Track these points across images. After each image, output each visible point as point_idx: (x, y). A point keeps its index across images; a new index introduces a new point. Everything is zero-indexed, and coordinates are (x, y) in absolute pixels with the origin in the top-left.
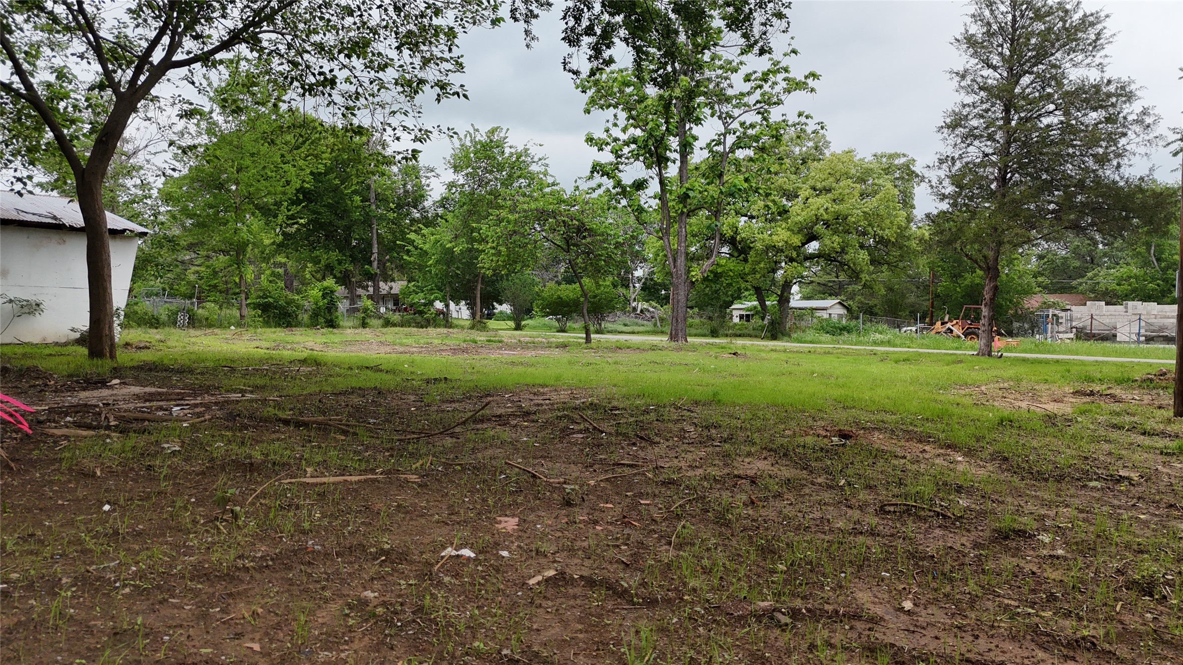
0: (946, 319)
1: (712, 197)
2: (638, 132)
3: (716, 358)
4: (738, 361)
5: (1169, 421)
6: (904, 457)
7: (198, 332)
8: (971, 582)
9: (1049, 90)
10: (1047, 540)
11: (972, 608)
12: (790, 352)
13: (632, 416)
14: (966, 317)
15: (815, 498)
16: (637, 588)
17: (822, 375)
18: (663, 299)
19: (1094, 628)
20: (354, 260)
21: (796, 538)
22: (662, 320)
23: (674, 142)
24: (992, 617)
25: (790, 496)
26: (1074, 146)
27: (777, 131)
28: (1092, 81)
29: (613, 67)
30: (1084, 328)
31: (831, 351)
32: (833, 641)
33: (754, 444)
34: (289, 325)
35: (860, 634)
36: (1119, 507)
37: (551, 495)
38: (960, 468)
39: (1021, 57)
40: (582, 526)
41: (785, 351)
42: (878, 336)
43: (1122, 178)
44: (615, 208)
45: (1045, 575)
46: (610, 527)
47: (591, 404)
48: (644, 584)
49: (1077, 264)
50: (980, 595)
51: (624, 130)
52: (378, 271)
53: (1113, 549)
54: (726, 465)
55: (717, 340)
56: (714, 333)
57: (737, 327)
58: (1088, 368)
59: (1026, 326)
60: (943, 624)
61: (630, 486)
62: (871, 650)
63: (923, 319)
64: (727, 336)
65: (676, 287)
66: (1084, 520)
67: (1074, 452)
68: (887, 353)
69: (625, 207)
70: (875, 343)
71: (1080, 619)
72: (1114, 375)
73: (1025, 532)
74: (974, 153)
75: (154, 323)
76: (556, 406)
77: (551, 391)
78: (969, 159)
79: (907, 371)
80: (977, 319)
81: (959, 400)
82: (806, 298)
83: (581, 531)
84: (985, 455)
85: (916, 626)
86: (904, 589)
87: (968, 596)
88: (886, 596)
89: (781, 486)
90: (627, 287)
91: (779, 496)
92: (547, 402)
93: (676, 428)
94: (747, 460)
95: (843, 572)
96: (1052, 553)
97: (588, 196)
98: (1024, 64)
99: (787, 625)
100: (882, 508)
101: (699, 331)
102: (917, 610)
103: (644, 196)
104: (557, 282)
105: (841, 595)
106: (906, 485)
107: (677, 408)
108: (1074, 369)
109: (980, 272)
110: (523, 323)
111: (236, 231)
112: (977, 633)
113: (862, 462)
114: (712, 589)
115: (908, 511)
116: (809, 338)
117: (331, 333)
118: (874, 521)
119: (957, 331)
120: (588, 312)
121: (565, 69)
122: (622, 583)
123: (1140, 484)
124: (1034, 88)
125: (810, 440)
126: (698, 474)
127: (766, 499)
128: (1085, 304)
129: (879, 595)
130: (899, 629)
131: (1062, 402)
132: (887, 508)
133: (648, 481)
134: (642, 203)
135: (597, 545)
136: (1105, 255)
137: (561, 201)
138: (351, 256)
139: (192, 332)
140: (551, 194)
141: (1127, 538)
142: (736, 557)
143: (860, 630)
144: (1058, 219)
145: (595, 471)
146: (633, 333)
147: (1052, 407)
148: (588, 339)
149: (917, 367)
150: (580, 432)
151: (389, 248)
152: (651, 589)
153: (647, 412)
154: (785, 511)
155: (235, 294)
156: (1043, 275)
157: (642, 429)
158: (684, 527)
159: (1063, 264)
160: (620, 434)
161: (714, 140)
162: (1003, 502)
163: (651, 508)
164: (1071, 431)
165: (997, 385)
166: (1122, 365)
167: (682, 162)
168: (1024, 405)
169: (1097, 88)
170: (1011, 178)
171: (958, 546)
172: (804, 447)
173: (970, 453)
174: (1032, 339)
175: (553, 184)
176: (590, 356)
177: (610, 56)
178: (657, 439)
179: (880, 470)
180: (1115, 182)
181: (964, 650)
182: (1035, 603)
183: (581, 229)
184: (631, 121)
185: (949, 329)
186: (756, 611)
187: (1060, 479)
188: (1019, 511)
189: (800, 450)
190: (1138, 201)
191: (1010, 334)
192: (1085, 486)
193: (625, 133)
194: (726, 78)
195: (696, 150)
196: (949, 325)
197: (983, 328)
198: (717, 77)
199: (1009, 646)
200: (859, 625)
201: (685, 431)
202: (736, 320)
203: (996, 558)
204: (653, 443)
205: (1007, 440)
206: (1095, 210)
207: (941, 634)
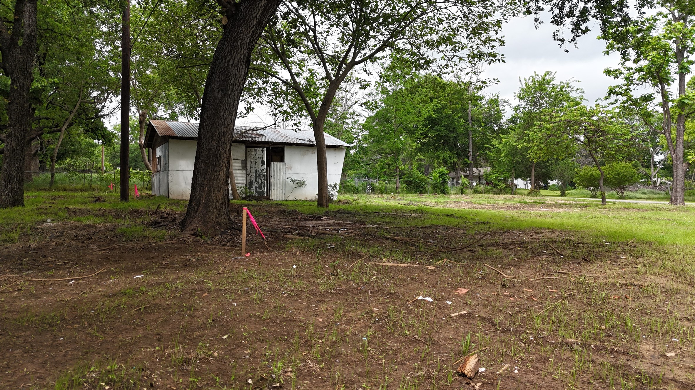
7: (376, 196)
20: (458, 156)
34: (421, 193)
46: (519, 299)
52: (472, 162)
65: (676, 167)
75: (356, 191)
86: (681, 348)
88: (662, 349)
90: (648, 167)
110: (567, 192)
111: (394, 143)
117: (443, 197)
122: (495, 320)
129: (658, 348)
130: (649, 363)
137: (584, 114)
138: (457, 154)
139: (373, 196)
148: (603, 202)
150: (548, 254)
151: (479, 148)
155: (394, 176)
158: (562, 303)
160: (573, 257)
167: (680, 80)
178: (596, 261)
186: (562, 342)
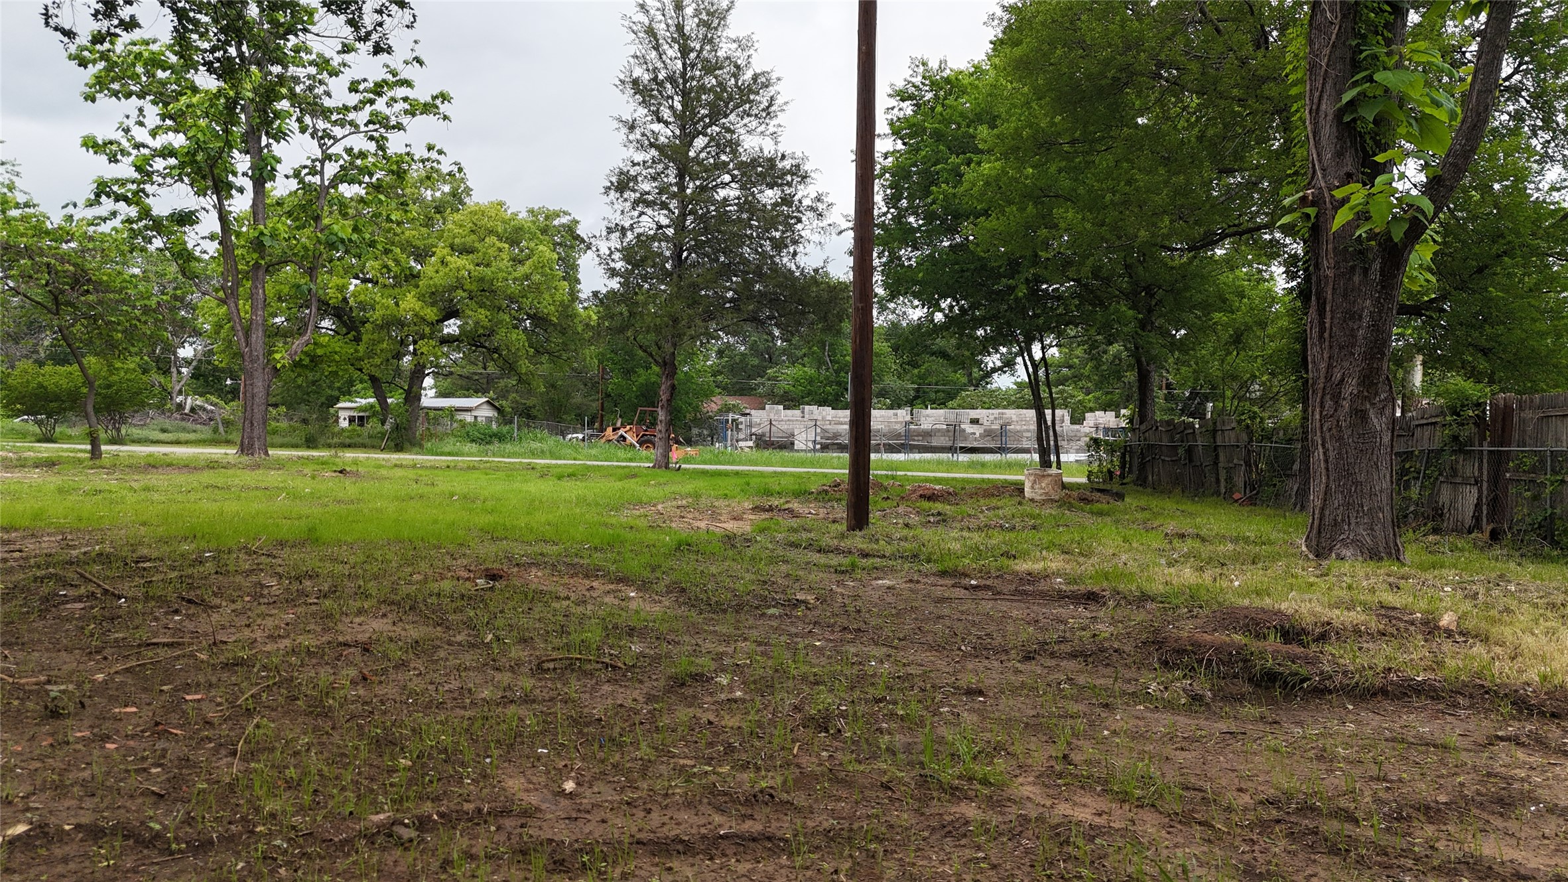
0: (619, 424)
1: (305, 248)
2: (178, 141)
3: (313, 478)
4: (347, 482)
5: (842, 536)
6: (568, 598)
8: (643, 745)
9: (724, 158)
10: (725, 682)
11: (644, 776)
12: (422, 467)
13: (173, 568)
14: (641, 421)
15: (453, 662)
16: (177, 828)
17: (465, 497)
18: (228, 392)
19: (773, 778)
21: (427, 719)
22: (227, 423)
23: (242, 162)
24: (666, 784)
25: (419, 664)
26: (751, 227)
27: (399, 167)
28: (766, 153)
29: (136, 34)
30: (763, 435)
31: (476, 465)
32: (474, 850)
33: (368, 596)
35: (510, 834)
36: (796, 635)
37: (23, 704)
38: (633, 605)
39: (694, 113)
40: (79, 746)
41: (414, 466)
42: (536, 445)
43: (798, 268)
44: (144, 250)
45: (723, 723)
46: (132, 743)
47: (100, 555)
48: (189, 821)
49: (756, 361)
50: (653, 758)
51: (153, 134)
53: (790, 683)
54: (326, 630)
55: (315, 453)
56: (311, 443)
57: (346, 434)
58: (767, 480)
59: (705, 432)
60: (611, 802)
61: (168, 677)
62: (523, 853)
63: (591, 424)
64: (329, 446)
65: (250, 375)
66: (763, 654)
67: (754, 577)
68: (548, 467)
69: (161, 250)
70: (533, 454)
71: (758, 769)
72: (791, 487)
73: (702, 675)
74: (648, 222)
76: (32, 561)
77: (24, 538)
78: (641, 230)
79: (571, 489)
80: (653, 424)
81: (632, 522)
82: (442, 394)
83: (79, 755)
84: (661, 587)
85: (579, 810)
86: (566, 766)
87: (640, 762)
88: (543, 779)
89: (407, 652)
90: (166, 372)
91: (403, 665)
92: (17, 555)
93: (247, 583)
94: (357, 620)
95: (488, 756)
96: (730, 696)
97: (92, 229)
98: (698, 122)
99: (411, 840)
100: (539, 666)
101: (286, 440)
102: (581, 790)
103: (192, 234)
104: (36, 361)
105: (485, 787)
106: (569, 634)
107: (249, 553)
108: (754, 482)
109: (656, 369)
112: (649, 806)
113: (515, 609)
114: (301, 810)
115: (570, 665)
116: (447, 449)
118: (528, 683)
119: (631, 439)
120: (97, 411)
121: (47, 24)
122: (152, 825)
123: (815, 608)
124: (708, 153)
125: (447, 585)
126: (282, 647)
127: (385, 671)
128: (764, 409)
129: (534, 779)
130: (558, 819)
131: (741, 519)
132: (546, 666)
133: (199, 666)
134: (190, 246)
135: (108, 773)
136: (784, 352)
137: (40, 231)
140: (23, 218)
141: (804, 669)
142: (340, 759)
143: (509, 829)
144: (737, 309)
145: (105, 658)
146: (178, 443)
147: (731, 526)
148: (95, 453)
149: (584, 484)
150: (79, 599)
152: (200, 826)
153: (200, 562)
154: (411, 685)
156: (722, 373)
157: (191, 587)
158: (258, 726)
159: (741, 361)
160: (152, 598)
161: (305, 167)
162: (678, 643)
163: (205, 706)
164: (750, 552)
165: (674, 503)
166: (799, 476)
167: (256, 193)
168: (703, 525)
169: (771, 161)
170: (687, 258)
171: (629, 703)
172: (439, 595)
173: (644, 586)
174: (712, 448)
175: (27, 205)
176: (100, 480)
177: (132, 17)
178: (217, 601)
179: (537, 617)
180: (791, 272)
181: (634, 829)
182: (712, 759)
183: (80, 279)
184: (169, 122)
185: (622, 436)
186: (367, 829)
187: (739, 609)
188: (696, 653)
189: (433, 600)
190: (813, 295)
191: (689, 442)
192: (763, 614)
193: (154, 138)
194: (321, 82)
195: (279, 178)
196: (621, 432)
197: (659, 436)
198: (309, 77)
199: (684, 816)
200: (508, 823)
201: (262, 586)
202: (344, 424)
203: (670, 711)
204: (209, 608)
205: (686, 566)
206: (773, 301)
207: (609, 815)
